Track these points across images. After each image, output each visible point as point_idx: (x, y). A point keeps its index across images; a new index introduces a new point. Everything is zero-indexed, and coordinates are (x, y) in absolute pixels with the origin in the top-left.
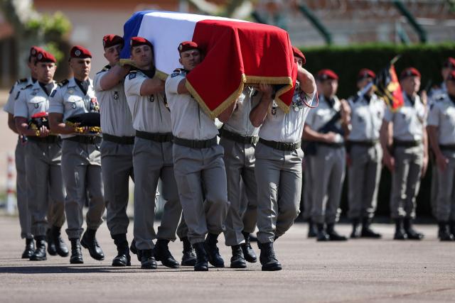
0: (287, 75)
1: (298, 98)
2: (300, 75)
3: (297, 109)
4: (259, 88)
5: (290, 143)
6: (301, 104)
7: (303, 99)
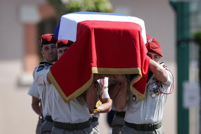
0: (136, 66)
1: (155, 87)
2: (152, 68)
3: (154, 95)
4: (115, 78)
5: (148, 125)
6: (158, 92)
7: (159, 87)
